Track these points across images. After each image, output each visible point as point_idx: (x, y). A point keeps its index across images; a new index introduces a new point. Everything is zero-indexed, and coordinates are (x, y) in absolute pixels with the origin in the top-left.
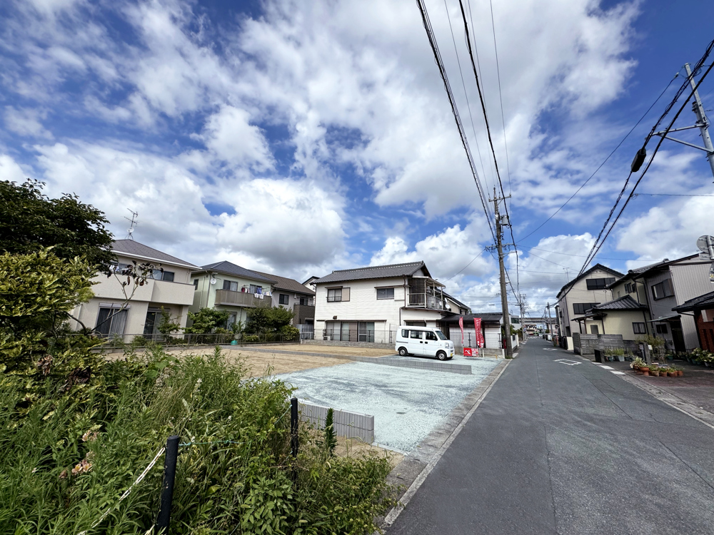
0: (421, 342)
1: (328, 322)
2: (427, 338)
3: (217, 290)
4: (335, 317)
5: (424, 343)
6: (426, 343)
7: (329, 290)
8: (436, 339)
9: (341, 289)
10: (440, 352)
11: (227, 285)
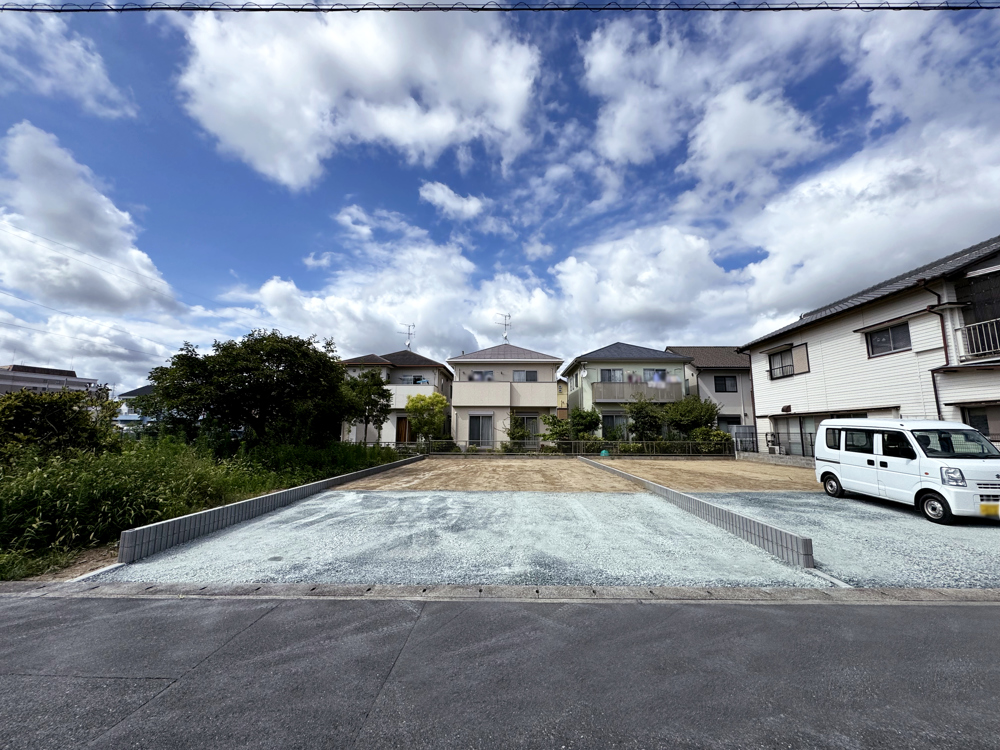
0: (871, 463)
1: (775, 419)
2: (887, 452)
3: (592, 384)
4: (787, 409)
5: (877, 464)
6: (884, 464)
7: (771, 357)
8: (912, 455)
9: (789, 349)
10: (925, 495)
11: (607, 377)
